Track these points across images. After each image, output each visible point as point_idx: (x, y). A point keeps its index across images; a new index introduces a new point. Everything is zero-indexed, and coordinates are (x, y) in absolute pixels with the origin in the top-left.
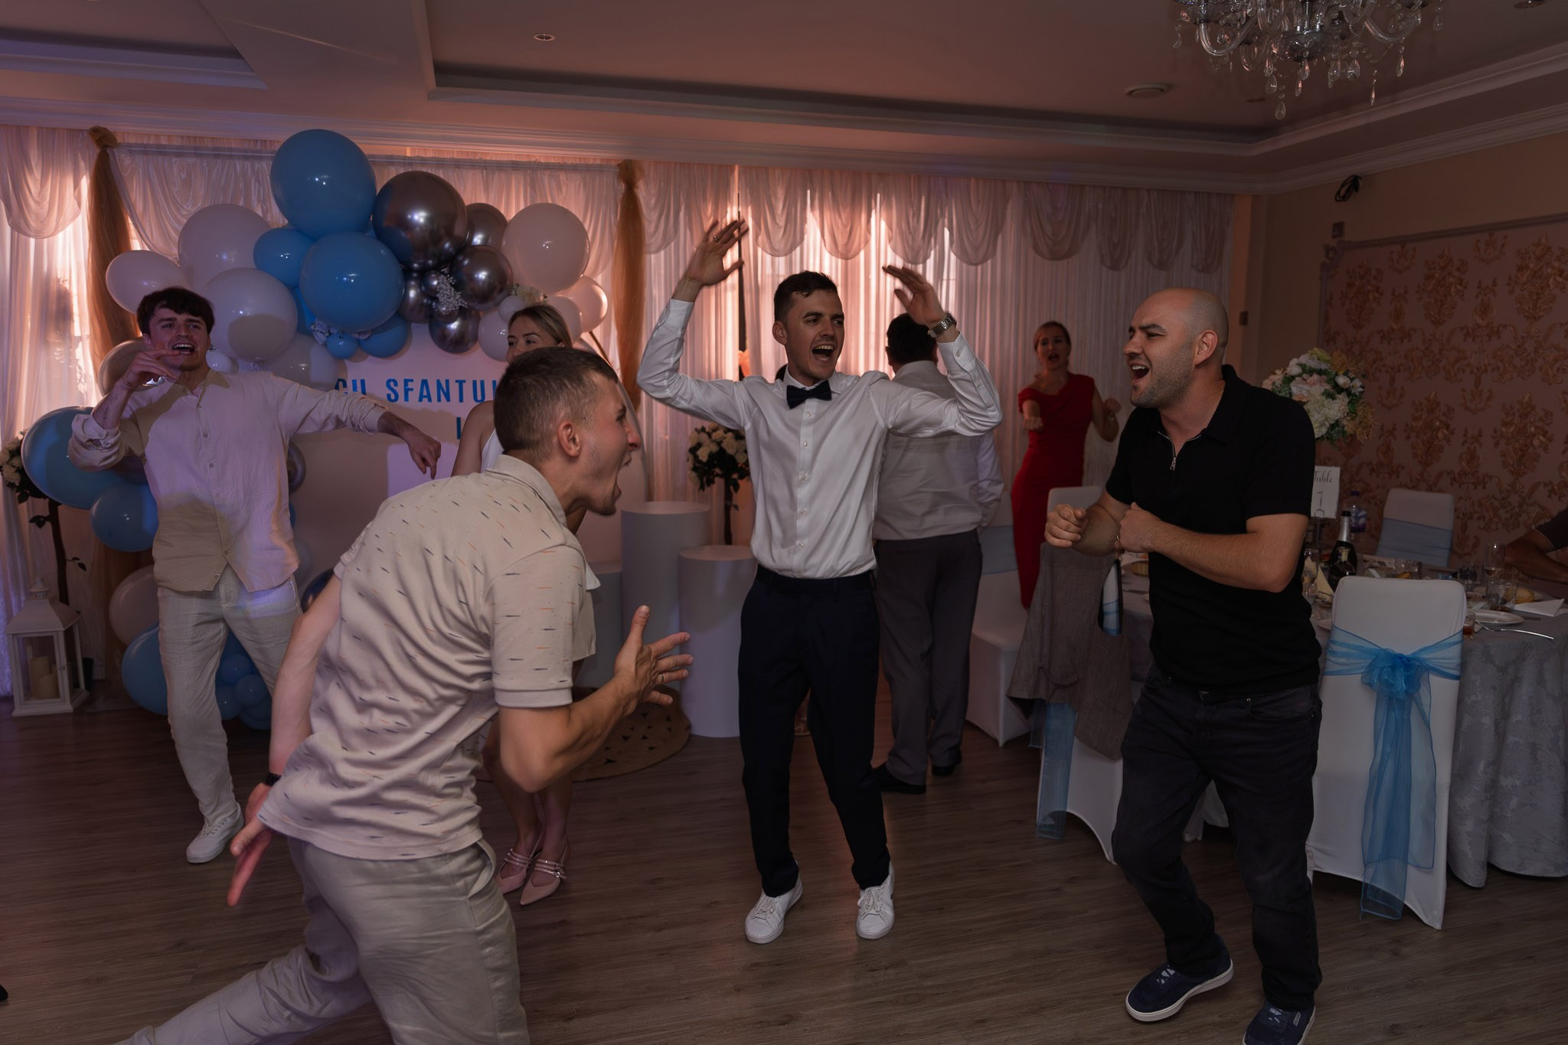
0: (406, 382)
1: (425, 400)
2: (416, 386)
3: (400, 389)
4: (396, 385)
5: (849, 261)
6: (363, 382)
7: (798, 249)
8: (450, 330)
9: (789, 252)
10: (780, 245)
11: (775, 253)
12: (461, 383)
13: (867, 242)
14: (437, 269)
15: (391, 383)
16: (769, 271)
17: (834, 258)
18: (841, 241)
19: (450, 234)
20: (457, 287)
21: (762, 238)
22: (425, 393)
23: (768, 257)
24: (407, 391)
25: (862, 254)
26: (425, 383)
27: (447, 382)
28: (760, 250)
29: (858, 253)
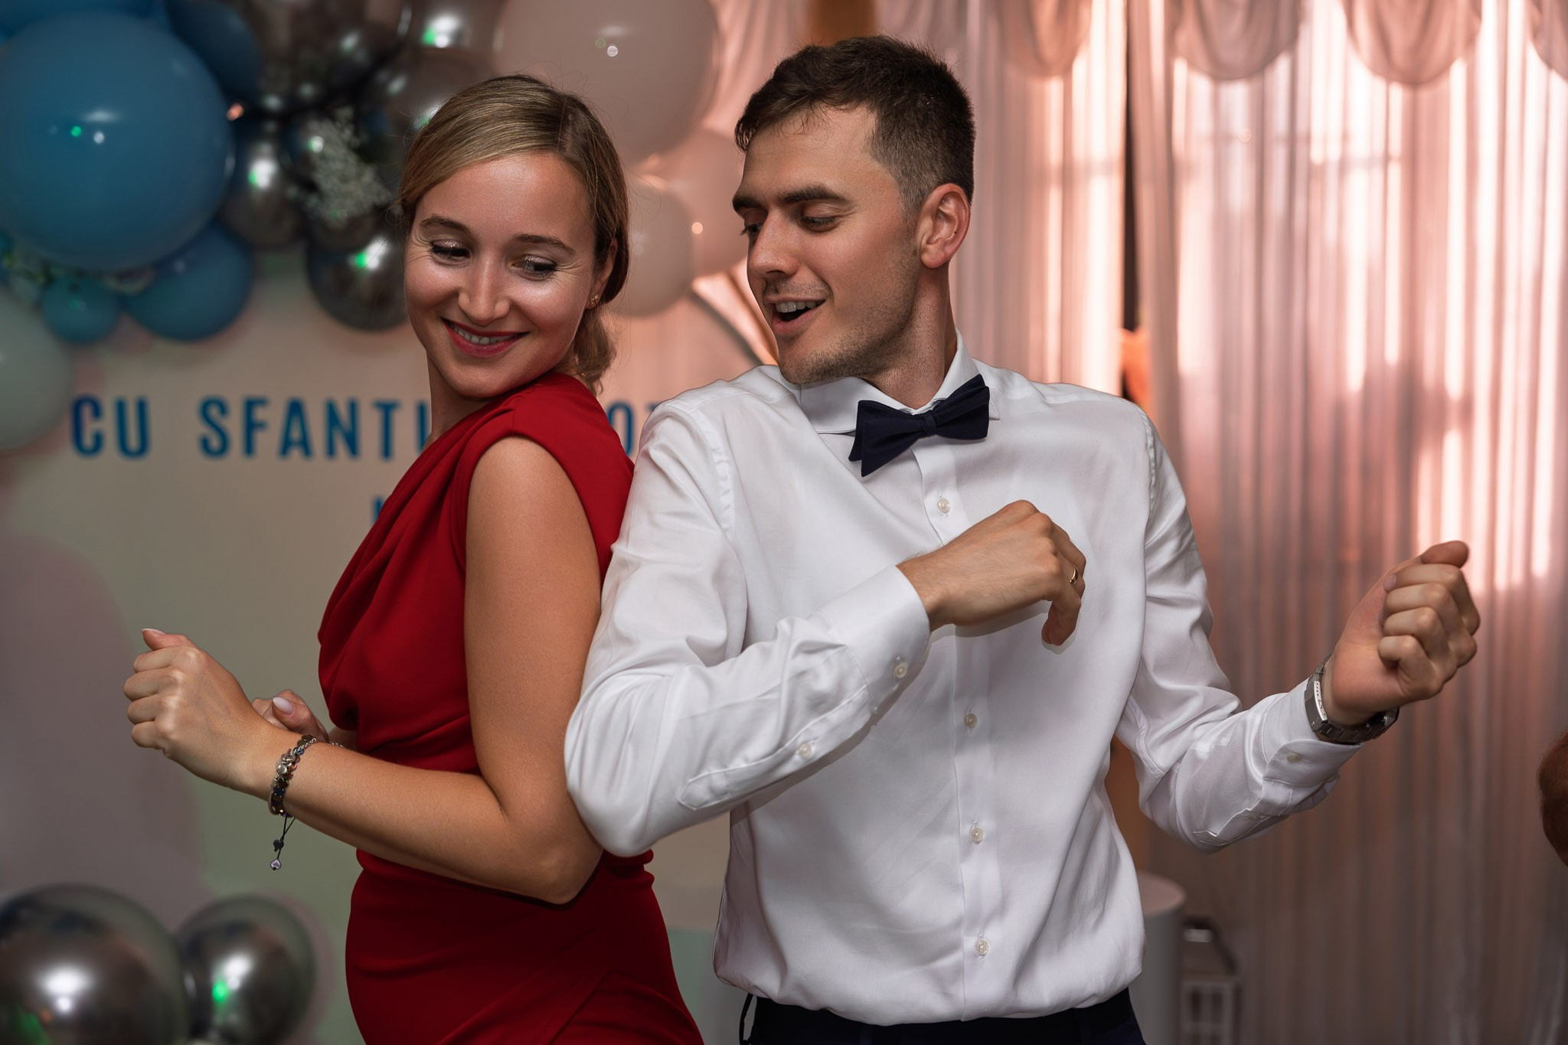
0: (250, 405)
1: (296, 453)
2: (273, 416)
3: (234, 425)
4: (223, 409)
5: (1425, 95)
6: (142, 407)
7: (1282, 66)
8: (362, 271)
9: (1257, 70)
10: (1234, 54)
11: (1220, 73)
12: (387, 409)
13: (1471, 39)
14: (323, 109)
15: (211, 409)
16: (1203, 123)
17: (1380, 85)
18: (1400, 38)
19: (356, 17)
20: (368, 153)
21: (1188, 35)
22: (296, 434)
23: (1202, 86)
24: (251, 426)
25: (1458, 72)
26: (295, 409)
27: (353, 407)
28: (1180, 68)
29: (1445, 69)
